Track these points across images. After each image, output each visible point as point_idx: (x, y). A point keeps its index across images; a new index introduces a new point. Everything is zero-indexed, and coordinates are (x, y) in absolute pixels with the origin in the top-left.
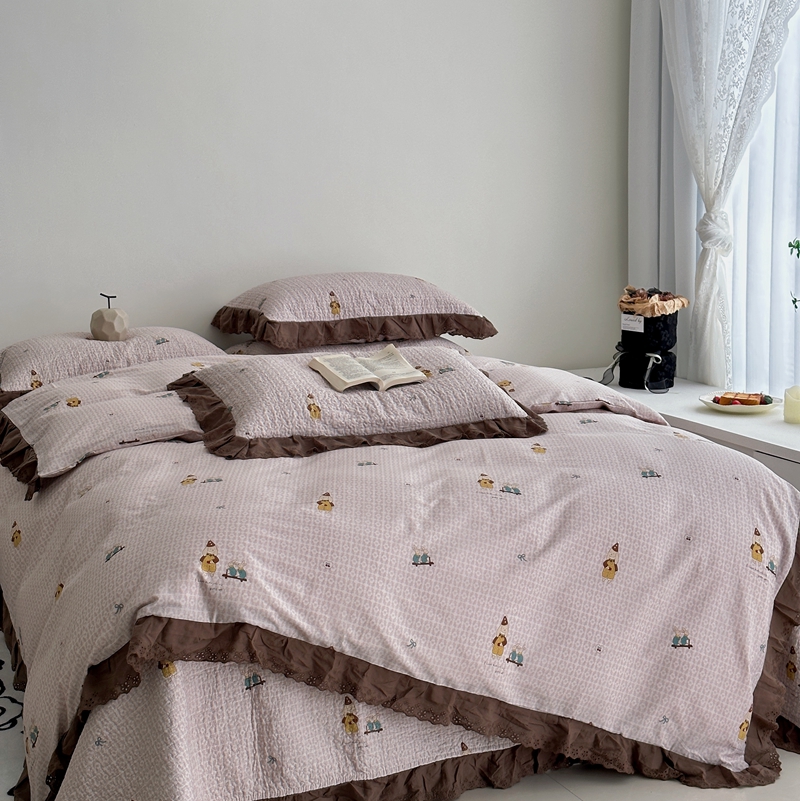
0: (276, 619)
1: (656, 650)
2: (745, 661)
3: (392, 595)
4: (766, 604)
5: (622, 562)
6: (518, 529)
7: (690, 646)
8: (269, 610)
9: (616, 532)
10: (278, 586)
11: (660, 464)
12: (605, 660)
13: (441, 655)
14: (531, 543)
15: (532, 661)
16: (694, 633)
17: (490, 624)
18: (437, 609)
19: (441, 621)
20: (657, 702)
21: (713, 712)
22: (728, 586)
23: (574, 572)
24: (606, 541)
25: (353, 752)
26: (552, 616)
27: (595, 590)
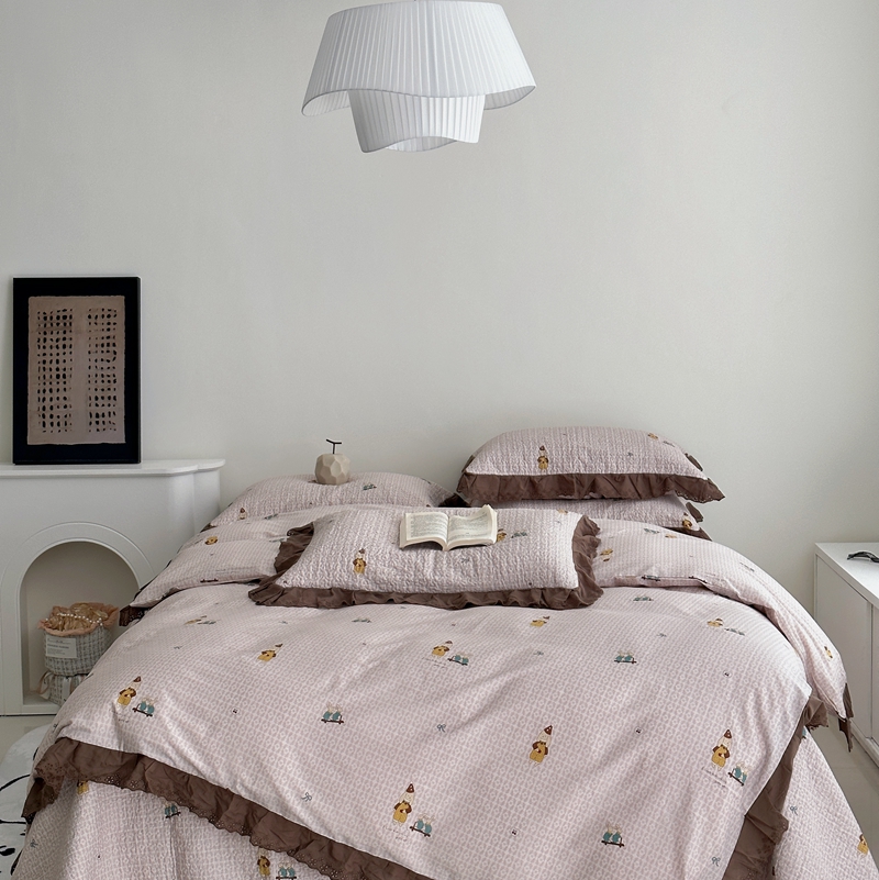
0: (173, 756)
1: (585, 844)
2: (682, 870)
3: (293, 747)
5: (553, 746)
6: (444, 699)
7: (621, 845)
8: (166, 746)
9: (552, 715)
10: (181, 725)
11: (646, 650)
12: (521, 845)
13: (337, 813)
14: (456, 714)
15: (441, 834)
16: (628, 832)
17: (393, 789)
18: (338, 767)
19: (341, 779)
22: (675, 787)
23: (498, 750)
24: (539, 722)
26: (467, 791)
27: (519, 771)
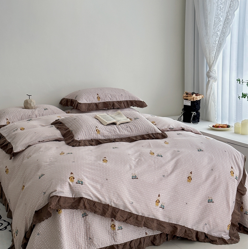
0: (92, 196)
1: (203, 204)
2: (229, 206)
3: (126, 188)
4: (235, 189)
5: (193, 177)
6: (162, 167)
7: (213, 202)
8: (90, 193)
9: (191, 168)
10: (92, 186)
11: (203, 147)
12: (188, 207)
13: (141, 206)
14: (166, 172)
15: (167, 207)
16: (214, 198)
17: (155, 196)
18: (139, 192)
19: (141, 196)
20: (204, 219)
21: (220, 222)
22: (224, 184)
23: (179, 180)
24: (188, 171)
25: (114, 236)
26: (173, 194)
27: (185, 186)
